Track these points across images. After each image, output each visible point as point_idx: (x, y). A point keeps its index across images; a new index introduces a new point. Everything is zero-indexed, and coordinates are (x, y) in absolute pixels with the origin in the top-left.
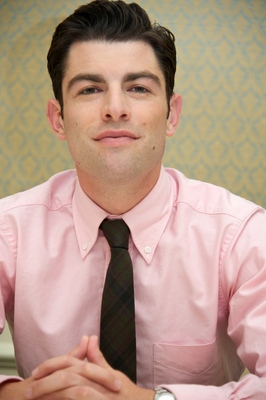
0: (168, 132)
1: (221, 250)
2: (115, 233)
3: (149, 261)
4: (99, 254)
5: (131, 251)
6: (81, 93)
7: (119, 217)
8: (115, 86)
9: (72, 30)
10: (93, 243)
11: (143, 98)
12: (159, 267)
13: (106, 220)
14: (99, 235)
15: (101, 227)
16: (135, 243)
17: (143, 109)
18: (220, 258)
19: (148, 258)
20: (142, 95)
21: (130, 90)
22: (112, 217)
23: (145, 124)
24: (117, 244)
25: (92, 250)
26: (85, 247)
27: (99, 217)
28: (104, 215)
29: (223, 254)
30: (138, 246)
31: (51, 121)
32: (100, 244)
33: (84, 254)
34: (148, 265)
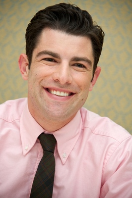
1: (105, 158)
2: (47, 142)
3: (64, 162)
4: (35, 154)
5: (55, 154)
7: (51, 133)
10: (32, 146)
11: (81, 71)
12: (70, 168)
13: (43, 133)
14: (37, 142)
15: (39, 138)
16: (59, 150)
18: (104, 163)
19: (64, 160)
21: (74, 65)
22: (46, 132)
23: (81, 86)
24: (48, 149)
25: (30, 151)
26: (26, 148)
27: (39, 131)
28: (42, 131)
29: (106, 161)
30: (59, 152)
31: (20, 65)
32: (36, 147)
33: (25, 152)
34: (63, 165)
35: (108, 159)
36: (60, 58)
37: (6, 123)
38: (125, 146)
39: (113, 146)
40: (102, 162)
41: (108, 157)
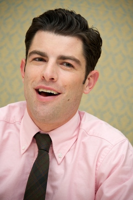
0: (85, 91)
2: (43, 142)
3: (59, 162)
4: (32, 154)
5: (50, 154)
6: (35, 59)
7: (47, 133)
8: (52, 60)
9: (39, 23)
11: (68, 70)
12: (65, 168)
15: (35, 137)
16: (54, 150)
17: (66, 76)
18: (97, 165)
19: (59, 160)
20: (68, 68)
21: (62, 64)
22: (42, 132)
23: (66, 86)
24: (43, 148)
25: (27, 151)
26: (23, 148)
27: (34, 131)
28: (38, 131)
29: (99, 164)
30: (55, 152)
32: (33, 147)
33: (23, 152)
34: (59, 164)
35: (101, 162)
36: (47, 57)
37: (8, 124)
38: (119, 149)
39: (107, 149)
40: (95, 164)
41: (101, 159)
